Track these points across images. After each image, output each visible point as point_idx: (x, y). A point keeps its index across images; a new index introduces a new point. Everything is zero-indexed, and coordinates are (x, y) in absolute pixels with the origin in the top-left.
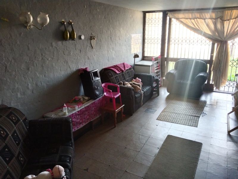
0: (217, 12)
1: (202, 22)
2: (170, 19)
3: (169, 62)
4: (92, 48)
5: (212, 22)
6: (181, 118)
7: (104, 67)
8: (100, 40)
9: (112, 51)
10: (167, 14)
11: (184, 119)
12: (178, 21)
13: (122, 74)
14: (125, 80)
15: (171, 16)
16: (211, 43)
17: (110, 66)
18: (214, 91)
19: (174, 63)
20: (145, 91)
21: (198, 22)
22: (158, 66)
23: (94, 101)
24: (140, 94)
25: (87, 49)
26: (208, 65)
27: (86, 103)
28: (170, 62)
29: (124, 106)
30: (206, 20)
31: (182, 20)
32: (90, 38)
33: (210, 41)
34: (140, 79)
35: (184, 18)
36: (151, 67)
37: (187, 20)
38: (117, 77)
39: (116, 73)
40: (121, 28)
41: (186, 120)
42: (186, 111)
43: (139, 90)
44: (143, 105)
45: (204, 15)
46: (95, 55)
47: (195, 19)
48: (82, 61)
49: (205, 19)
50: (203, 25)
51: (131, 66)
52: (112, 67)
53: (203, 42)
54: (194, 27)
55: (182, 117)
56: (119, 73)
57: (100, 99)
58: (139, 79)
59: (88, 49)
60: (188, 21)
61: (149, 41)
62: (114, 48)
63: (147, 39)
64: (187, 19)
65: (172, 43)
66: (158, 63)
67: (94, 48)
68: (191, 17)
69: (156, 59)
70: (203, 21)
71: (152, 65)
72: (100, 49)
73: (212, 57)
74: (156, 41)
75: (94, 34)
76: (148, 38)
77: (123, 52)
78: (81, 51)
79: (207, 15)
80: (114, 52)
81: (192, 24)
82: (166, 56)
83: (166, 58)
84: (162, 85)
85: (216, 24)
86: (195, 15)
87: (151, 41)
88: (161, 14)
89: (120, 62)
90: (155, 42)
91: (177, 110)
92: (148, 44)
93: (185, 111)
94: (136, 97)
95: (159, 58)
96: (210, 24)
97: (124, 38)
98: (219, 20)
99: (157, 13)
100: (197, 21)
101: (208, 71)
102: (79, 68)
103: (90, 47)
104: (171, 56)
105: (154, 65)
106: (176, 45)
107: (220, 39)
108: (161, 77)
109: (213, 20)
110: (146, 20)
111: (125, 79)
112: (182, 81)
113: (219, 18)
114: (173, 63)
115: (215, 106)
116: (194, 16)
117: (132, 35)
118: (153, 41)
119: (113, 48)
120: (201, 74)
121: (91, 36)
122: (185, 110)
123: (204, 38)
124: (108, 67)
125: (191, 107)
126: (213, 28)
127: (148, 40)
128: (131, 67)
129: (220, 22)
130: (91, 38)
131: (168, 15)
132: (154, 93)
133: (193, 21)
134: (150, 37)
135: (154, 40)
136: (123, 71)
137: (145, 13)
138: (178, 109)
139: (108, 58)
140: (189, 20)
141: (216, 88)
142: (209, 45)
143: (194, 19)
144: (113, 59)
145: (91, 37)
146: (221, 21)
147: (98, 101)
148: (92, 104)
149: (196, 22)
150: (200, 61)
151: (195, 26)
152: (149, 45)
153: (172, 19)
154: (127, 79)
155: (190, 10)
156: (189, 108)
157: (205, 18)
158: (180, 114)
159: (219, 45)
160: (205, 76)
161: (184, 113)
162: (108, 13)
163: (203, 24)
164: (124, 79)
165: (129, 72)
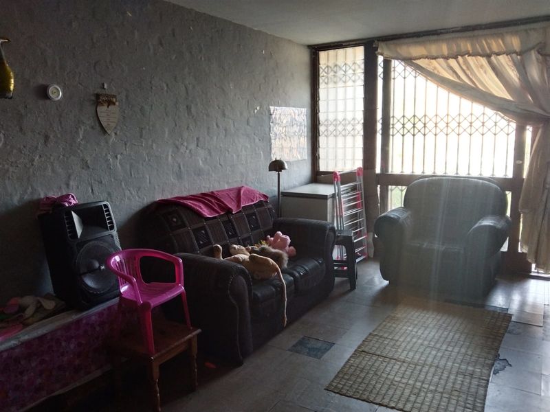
0: (526, 30)
1: (482, 66)
2: (387, 63)
3: (390, 187)
4: (104, 131)
5: (511, 64)
6: (419, 384)
7: (158, 198)
8: (142, 109)
9: (193, 146)
10: (376, 49)
11: (432, 388)
12: (409, 69)
13: (226, 218)
14: (233, 240)
15: (387, 53)
16: (514, 125)
17: (185, 194)
18: (532, 274)
19: (404, 188)
20: (297, 275)
21: (469, 67)
22: (354, 200)
23: (75, 317)
24: (275, 286)
25: (77, 133)
26: (509, 195)
27: (35, 325)
28: (393, 187)
29: (198, 335)
30: (493, 58)
31: (419, 62)
32: (93, 98)
33: (509, 121)
34: (288, 238)
35: (427, 57)
36: (329, 202)
37: (433, 61)
38: (203, 228)
39: (200, 215)
40: (229, 84)
41: (438, 396)
42: (439, 350)
43: (274, 272)
44: (289, 323)
45: (484, 42)
46: (119, 156)
47: (460, 58)
48: (53, 171)
49: (488, 56)
50: (484, 75)
51: (265, 197)
52: (193, 198)
53: (490, 124)
54: (456, 80)
55: (422, 377)
56: (215, 218)
57: (109, 308)
58: (284, 236)
59: (81, 133)
60: (437, 66)
61: (331, 128)
62: (201, 139)
63: (326, 123)
64: (435, 58)
65: (395, 131)
66: (354, 189)
67: (109, 132)
68: (446, 52)
69: (347, 178)
70: (483, 61)
71: (333, 196)
72: (141, 137)
73: (518, 168)
74: (349, 128)
75: (109, 86)
76: (327, 120)
77: (238, 156)
78: (47, 138)
79: (494, 43)
80: (202, 153)
81: (451, 72)
82: (378, 170)
83: (377, 175)
84: (372, 255)
85: (524, 68)
86: (458, 46)
87: (345, 129)
88: (359, 52)
89: (228, 183)
90: (347, 132)
91: (408, 347)
92: (327, 136)
93: (434, 352)
94: (254, 300)
95: (359, 174)
96: (507, 68)
97: (241, 114)
98: (534, 55)
99: (350, 50)
100: (466, 62)
101: (508, 213)
102: (35, 197)
103: (92, 128)
104: (395, 168)
105: (339, 195)
106: (409, 137)
107: (541, 112)
108: (366, 232)
109: (514, 55)
110: (321, 71)
111: (235, 235)
112: (425, 245)
113: (533, 48)
114: (402, 191)
115: (541, 330)
116: (455, 48)
117: (272, 108)
118: (340, 128)
119: (198, 139)
120: (487, 222)
121: (99, 91)
122: (433, 348)
123: (490, 112)
124: (176, 195)
125: (457, 336)
126: (517, 80)
127: (327, 126)
128: (262, 199)
129: (537, 59)
130: (100, 99)
131: (379, 51)
132: (337, 280)
133: (452, 62)
134: (331, 117)
135: (345, 125)
136: (229, 211)
137: (315, 51)
138: (411, 344)
139: (176, 169)
140: (441, 60)
141: (537, 267)
142: (508, 134)
143: (455, 58)
144: (199, 173)
145: (98, 96)
146: (540, 57)
147: (101, 314)
148: (67, 328)
149: (464, 68)
150: (481, 181)
151: (459, 77)
152: (331, 138)
153: (393, 61)
154: (245, 236)
155: (441, 33)
156: (449, 340)
157: (488, 52)
158: (416, 365)
159: (540, 131)
160: (499, 226)
161: (430, 359)
162: (173, 30)
163: (485, 72)
164: (230, 237)
165: (254, 214)
